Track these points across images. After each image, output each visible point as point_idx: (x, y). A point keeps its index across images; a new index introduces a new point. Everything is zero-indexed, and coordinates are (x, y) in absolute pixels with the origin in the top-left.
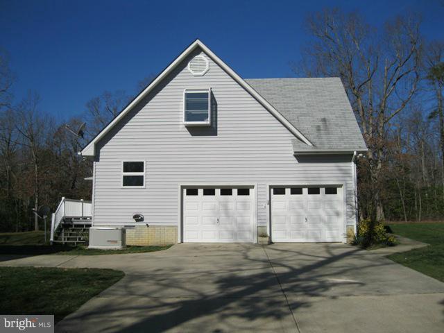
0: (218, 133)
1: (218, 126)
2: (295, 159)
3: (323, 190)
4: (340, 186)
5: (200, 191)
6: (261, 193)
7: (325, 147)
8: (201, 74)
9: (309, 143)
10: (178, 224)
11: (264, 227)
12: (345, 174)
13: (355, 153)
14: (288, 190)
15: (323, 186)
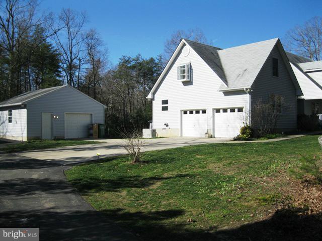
0: (193, 83)
2: (223, 94)
3: (236, 110)
4: (243, 107)
5: (188, 112)
6: (210, 112)
7: (232, 87)
8: (187, 55)
9: (226, 86)
10: (180, 128)
11: (210, 129)
12: (244, 101)
13: (245, 90)
14: (221, 111)
15: (236, 108)
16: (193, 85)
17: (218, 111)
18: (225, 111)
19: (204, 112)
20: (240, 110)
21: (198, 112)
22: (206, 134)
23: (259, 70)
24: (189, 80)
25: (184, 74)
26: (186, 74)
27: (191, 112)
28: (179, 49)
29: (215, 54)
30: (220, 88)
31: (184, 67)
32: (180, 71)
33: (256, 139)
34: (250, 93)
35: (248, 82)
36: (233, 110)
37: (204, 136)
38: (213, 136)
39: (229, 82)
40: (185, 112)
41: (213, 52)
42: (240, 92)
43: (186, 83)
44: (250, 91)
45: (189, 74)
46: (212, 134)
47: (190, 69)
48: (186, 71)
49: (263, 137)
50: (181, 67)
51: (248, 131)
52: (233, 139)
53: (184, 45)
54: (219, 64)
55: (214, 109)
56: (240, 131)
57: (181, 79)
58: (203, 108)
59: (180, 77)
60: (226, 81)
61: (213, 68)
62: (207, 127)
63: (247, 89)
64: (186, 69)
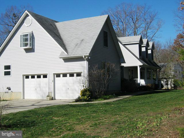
0: (35, 51)
1: (35, 48)
2: (63, 60)
3: (75, 75)
4: (82, 72)
5: (30, 77)
6: (50, 77)
7: (72, 55)
8: (29, 25)
9: (66, 53)
10: (22, 91)
11: (51, 92)
12: (83, 67)
13: (83, 57)
14: (61, 75)
15: (75, 73)
16: (35, 52)
17: (58, 75)
18: (65, 75)
19: (45, 76)
20: (79, 75)
21: (39, 77)
22: (48, 96)
23: (95, 40)
24: (31, 47)
25: (26, 42)
26: (29, 42)
27: (33, 77)
28: (22, 20)
29: (54, 26)
30: (61, 54)
31: (27, 35)
32: (22, 39)
33: (95, 100)
34: (88, 60)
35: (86, 50)
36: (72, 75)
37: (45, 98)
38: (54, 98)
39: (69, 50)
40: (27, 77)
41: (52, 24)
42: (79, 59)
43: (27, 51)
44: (88, 58)
45: (31, 42)
46: (53, 96)
47: (33, 37)
48: (29, 40)
49: (100, 98)
50: (24, 36)
51: (88, 93)
52: (74, 100)
53: (27, 15)
54: (58, 34)
55: (54, 74)
56: (80, 93)
57: (23, 47)
58: (45, 73)
59: (22, 45)
60: (66, 50)
61: (54, 37)
62: (48, 90)
63: (85, 57)
64: (29, 37)
